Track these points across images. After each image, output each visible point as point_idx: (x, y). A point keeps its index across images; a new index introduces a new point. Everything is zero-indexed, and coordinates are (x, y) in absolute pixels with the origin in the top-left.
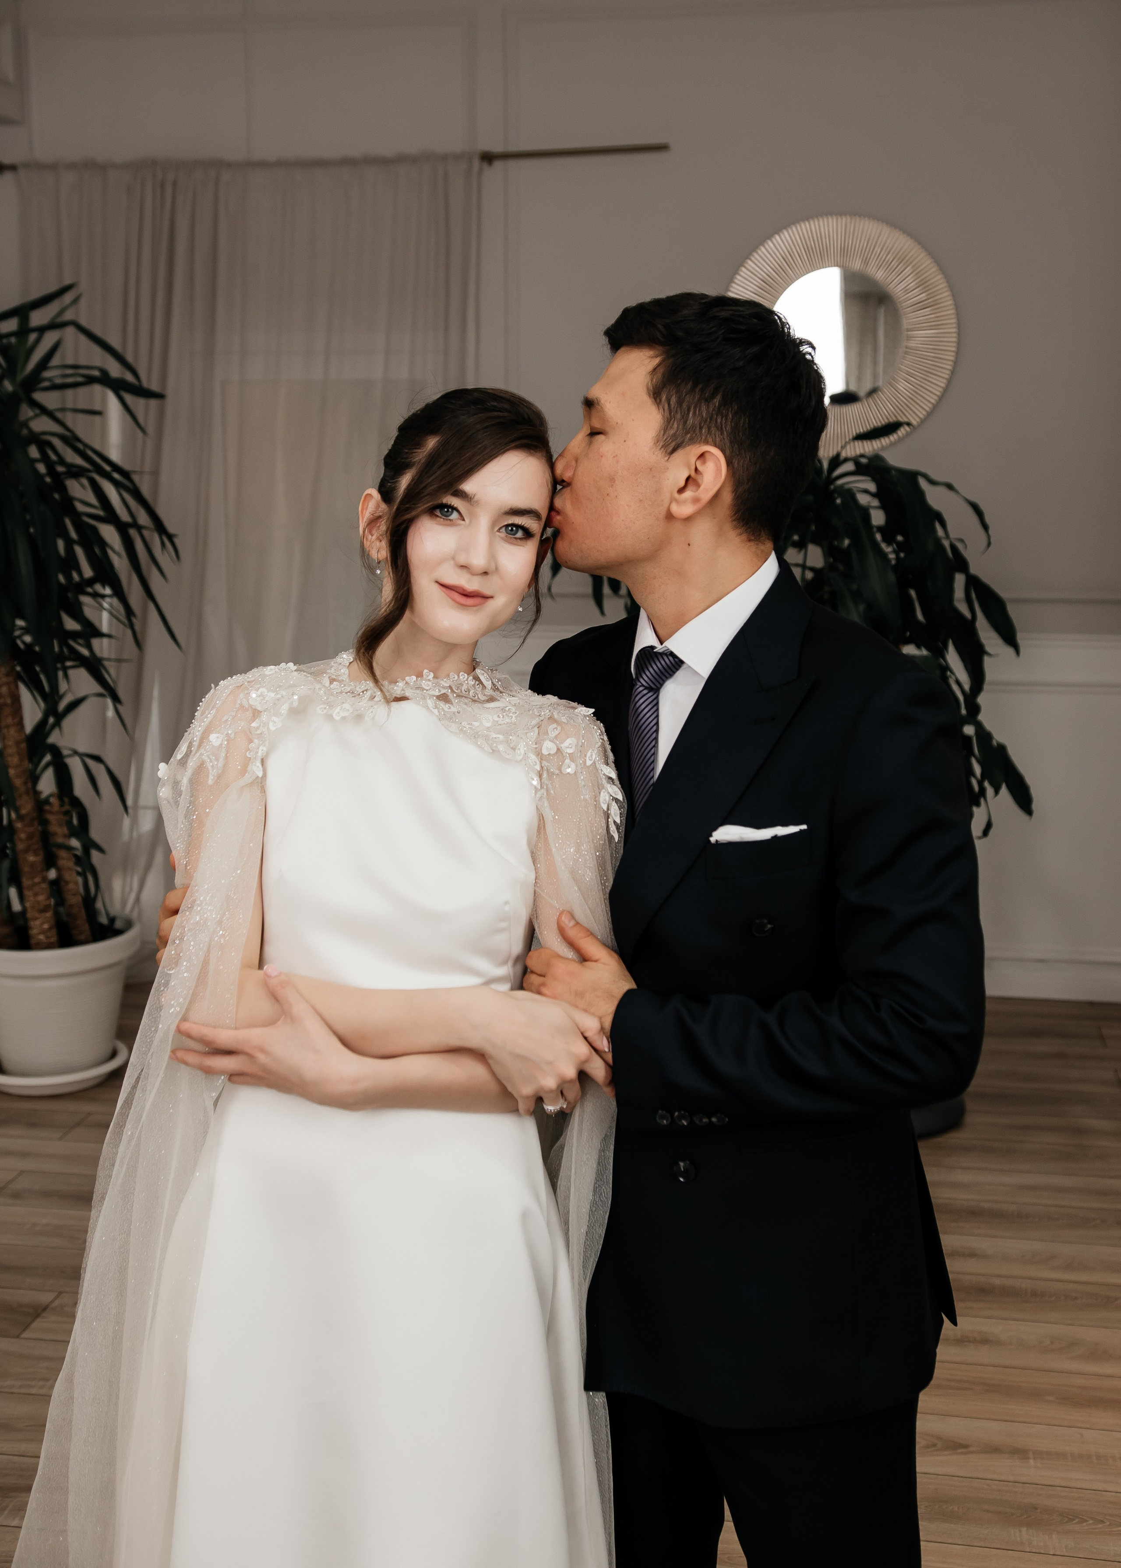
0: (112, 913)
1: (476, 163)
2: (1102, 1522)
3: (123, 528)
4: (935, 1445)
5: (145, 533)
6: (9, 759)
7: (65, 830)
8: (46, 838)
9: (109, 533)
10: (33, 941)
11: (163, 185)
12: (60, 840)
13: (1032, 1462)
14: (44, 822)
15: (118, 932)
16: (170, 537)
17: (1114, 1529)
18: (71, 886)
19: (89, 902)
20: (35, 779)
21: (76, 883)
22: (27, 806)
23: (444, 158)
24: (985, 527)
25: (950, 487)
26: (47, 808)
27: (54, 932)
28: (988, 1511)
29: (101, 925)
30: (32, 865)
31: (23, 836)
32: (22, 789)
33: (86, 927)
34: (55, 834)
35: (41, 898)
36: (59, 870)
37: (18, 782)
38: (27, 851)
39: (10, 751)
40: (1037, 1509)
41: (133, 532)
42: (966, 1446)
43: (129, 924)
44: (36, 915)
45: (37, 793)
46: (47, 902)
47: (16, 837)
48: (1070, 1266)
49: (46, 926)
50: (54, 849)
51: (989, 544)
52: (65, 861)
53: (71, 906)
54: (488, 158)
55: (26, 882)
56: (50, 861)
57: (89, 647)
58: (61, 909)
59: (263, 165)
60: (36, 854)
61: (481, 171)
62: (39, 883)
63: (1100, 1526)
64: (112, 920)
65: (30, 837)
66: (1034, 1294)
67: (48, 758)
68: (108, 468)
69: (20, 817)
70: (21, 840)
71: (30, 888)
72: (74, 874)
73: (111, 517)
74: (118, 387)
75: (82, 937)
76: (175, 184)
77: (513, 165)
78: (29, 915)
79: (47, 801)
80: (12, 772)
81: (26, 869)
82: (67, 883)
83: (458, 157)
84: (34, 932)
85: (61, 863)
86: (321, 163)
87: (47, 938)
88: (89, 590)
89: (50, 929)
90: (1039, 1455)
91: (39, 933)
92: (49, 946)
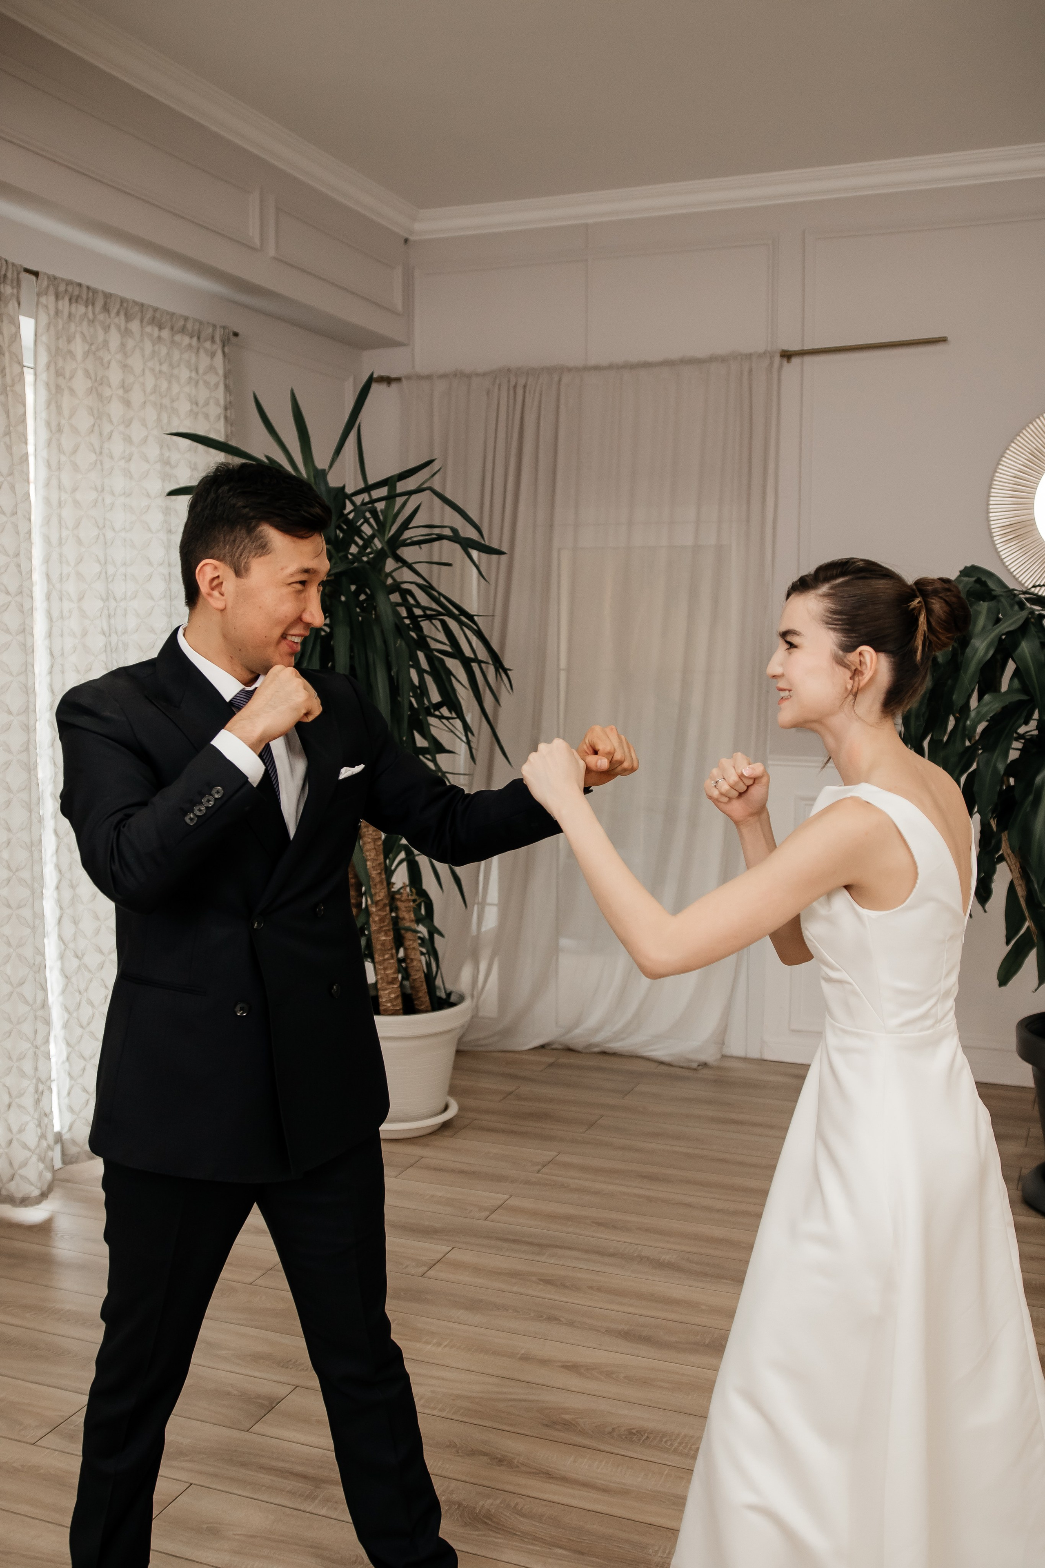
0: (449, 987)
1: (777, 359)
3: (466, 663)
5: (483, 665)
6: (368, 853)
7: (412, 916)
8: (396, 921)
9: (453, 665)
10: (382, 1008)
11: (515, 387)
12: (408, 924)
14: (394, 908)
15: (453, 1005)
16: (506, 671)
18: (415, 963)
19: (430, 979)
20: (389, 873)
21: (420, 961)
22: (381, 894)
23: (749, 356)
26: (398, 896)
27: (399, 1001)
29: (440, 998)
30: (383, 944)
31: (377, 919)
32: (378, 880)
33: (426, 999)
34: (404, 919)
35: (389, 972)
36: (406, 950)
37: (374, 873)
38: (379, 931)
39: (368, 847)
41: (475, 666)
43: (462, 999)
44: (384, 985)
45: (390, 884)
46: (395, 976)
47: (371, 919)
49: (393, 996)
50: (403, 932)
52: (411, 941)
53: (415, 980)
54: (787, 355)
55: (377, 958)
56: (399, 941)
57: (434, 761)
58: (406, 983)
59: (597, 368)
60: (386, 935)
61: (781, 367)
62: (387, 959)
64: (449, 995)
65: (382, 920)
67: (402, 855)
68: (457, 612)
69: (376, 903)
70: (375, 922)
71: (381, 963)
72: (418, 953)
73: (457, 652)
74: (467, 544)
75: (422, 1007)
76: (525, 387)
77: (808, 359)
78: (379, 986)
79: (398, 892)
80: (368, 863)
81: (377, 946)
82: (412, 960)
83: (761, 356)
84: (382, 1000)
85: (407, 943)
86: (646, 365)
87: (393, 1006)
88: (437, 713)
89: (396, 998)
91: (387, 1002)
92: (395, 1013)
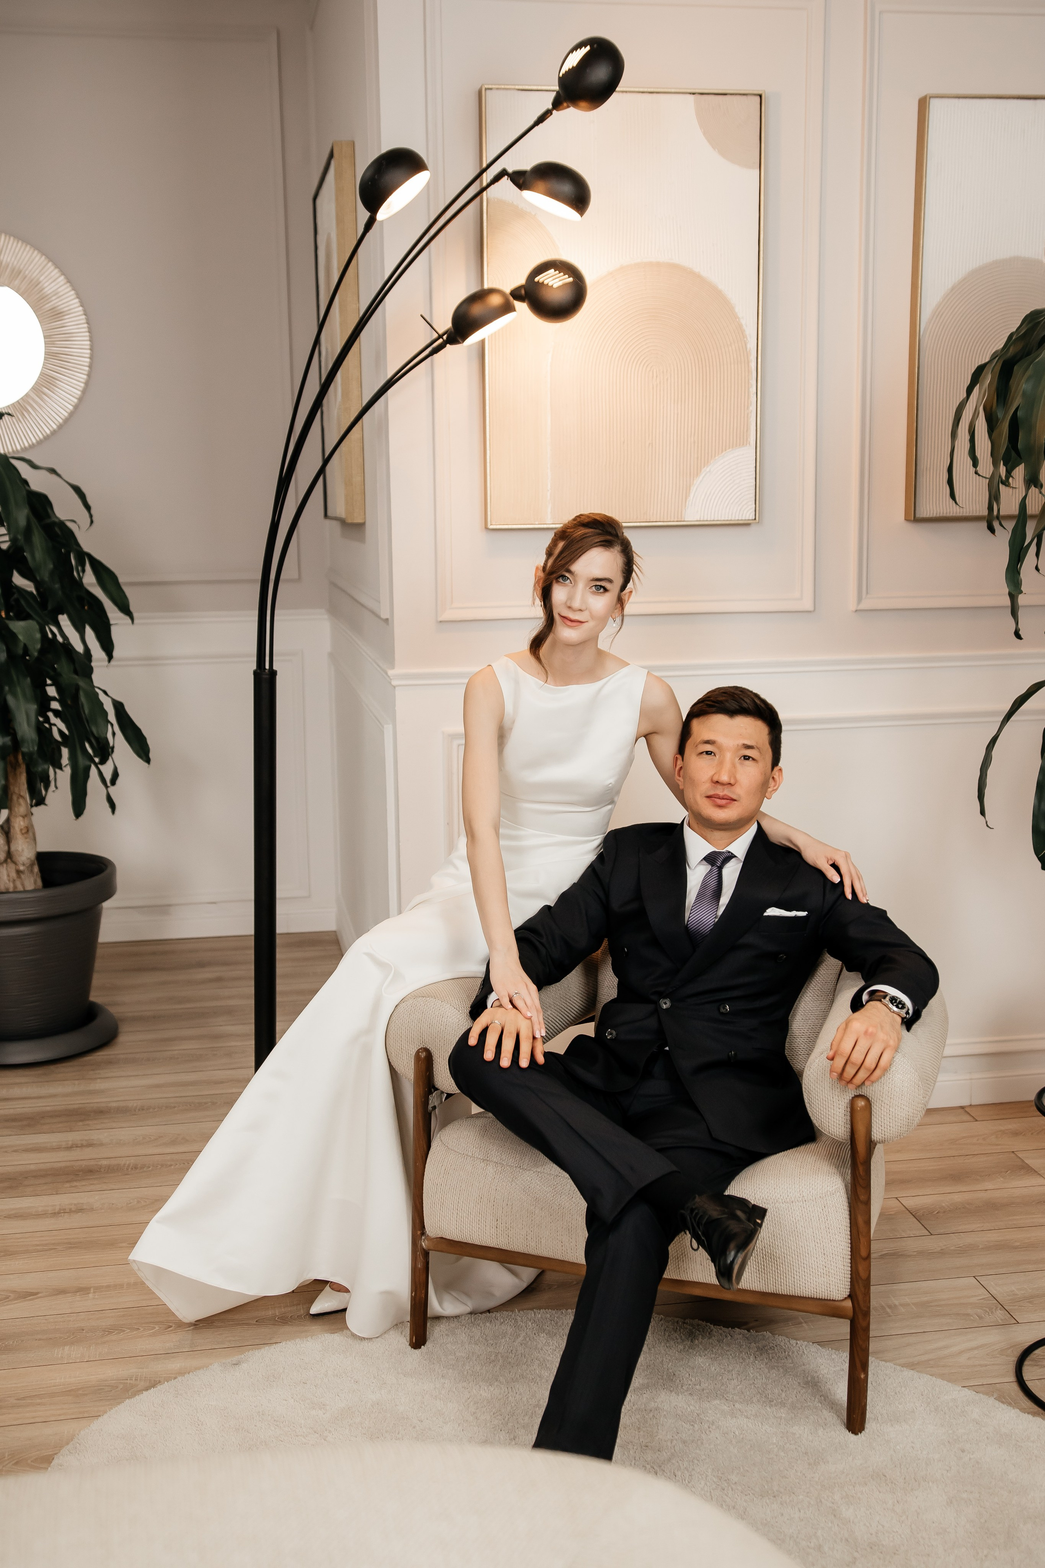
2: (139, 1329)
4: (7, 1298)
13: (91, 1296)
17: (146, 1333)
24: (88, 507)
25: (53, 471)
28: (40, 1340)
40: (84, 1330)
42: (37, 1293)
48: (174, 1142)
51: (92, 522)
63: (135, 1333)
66: (135, 1167)
90: (98, 1289)
